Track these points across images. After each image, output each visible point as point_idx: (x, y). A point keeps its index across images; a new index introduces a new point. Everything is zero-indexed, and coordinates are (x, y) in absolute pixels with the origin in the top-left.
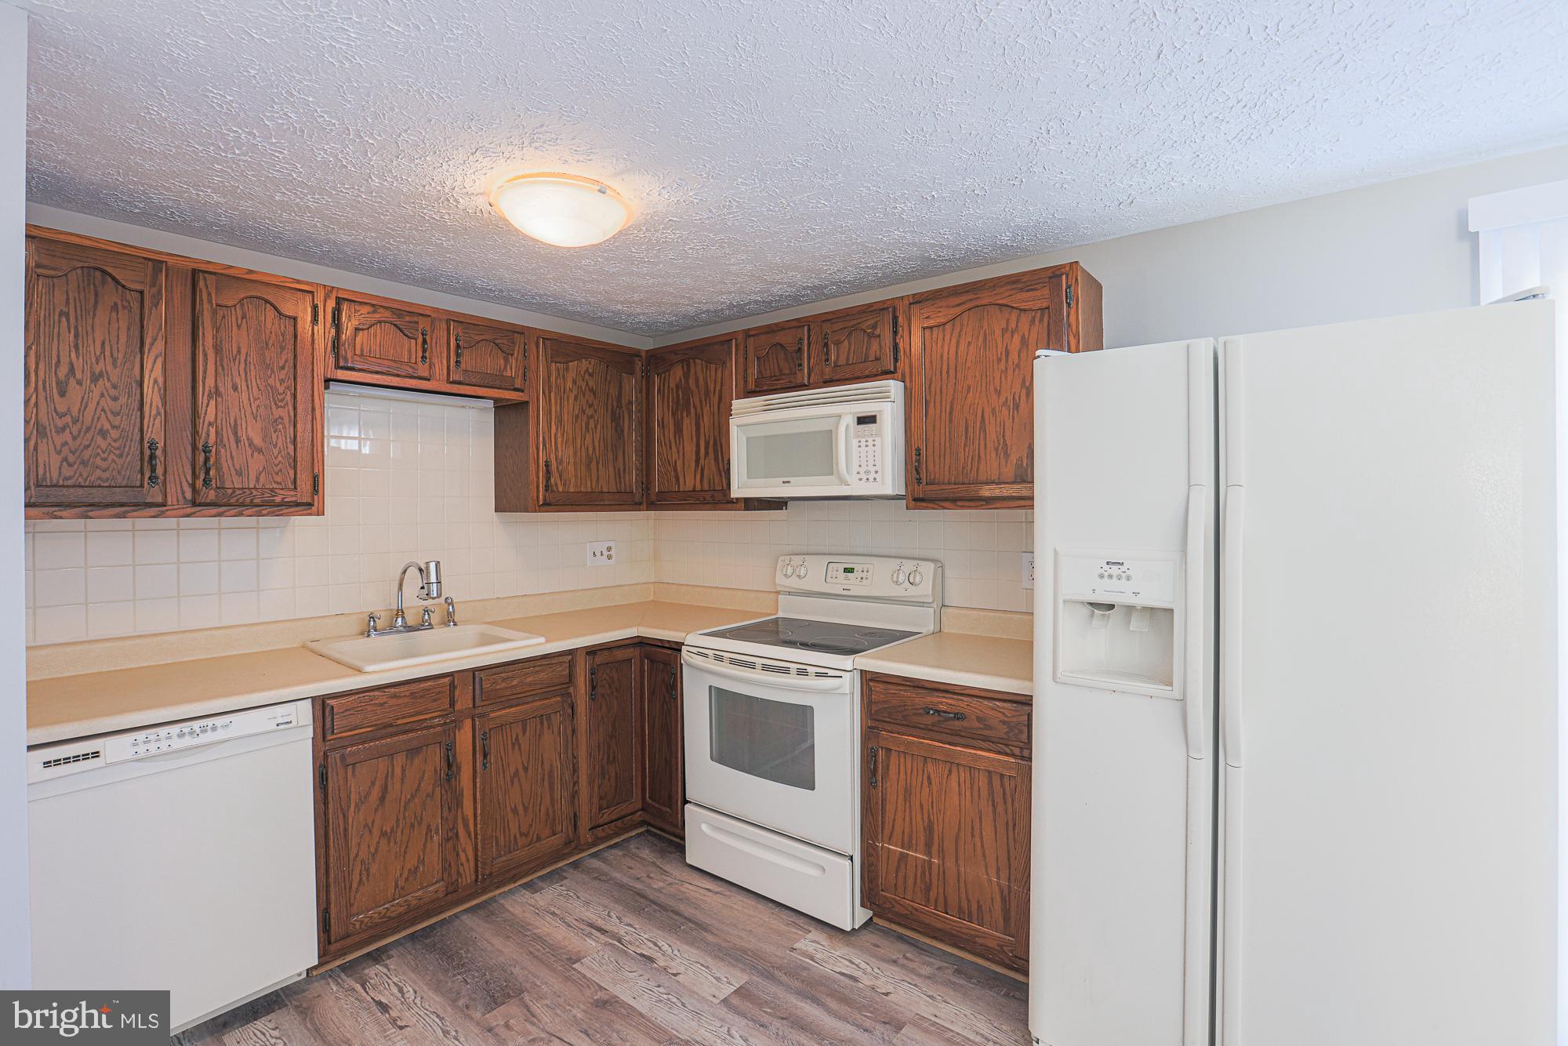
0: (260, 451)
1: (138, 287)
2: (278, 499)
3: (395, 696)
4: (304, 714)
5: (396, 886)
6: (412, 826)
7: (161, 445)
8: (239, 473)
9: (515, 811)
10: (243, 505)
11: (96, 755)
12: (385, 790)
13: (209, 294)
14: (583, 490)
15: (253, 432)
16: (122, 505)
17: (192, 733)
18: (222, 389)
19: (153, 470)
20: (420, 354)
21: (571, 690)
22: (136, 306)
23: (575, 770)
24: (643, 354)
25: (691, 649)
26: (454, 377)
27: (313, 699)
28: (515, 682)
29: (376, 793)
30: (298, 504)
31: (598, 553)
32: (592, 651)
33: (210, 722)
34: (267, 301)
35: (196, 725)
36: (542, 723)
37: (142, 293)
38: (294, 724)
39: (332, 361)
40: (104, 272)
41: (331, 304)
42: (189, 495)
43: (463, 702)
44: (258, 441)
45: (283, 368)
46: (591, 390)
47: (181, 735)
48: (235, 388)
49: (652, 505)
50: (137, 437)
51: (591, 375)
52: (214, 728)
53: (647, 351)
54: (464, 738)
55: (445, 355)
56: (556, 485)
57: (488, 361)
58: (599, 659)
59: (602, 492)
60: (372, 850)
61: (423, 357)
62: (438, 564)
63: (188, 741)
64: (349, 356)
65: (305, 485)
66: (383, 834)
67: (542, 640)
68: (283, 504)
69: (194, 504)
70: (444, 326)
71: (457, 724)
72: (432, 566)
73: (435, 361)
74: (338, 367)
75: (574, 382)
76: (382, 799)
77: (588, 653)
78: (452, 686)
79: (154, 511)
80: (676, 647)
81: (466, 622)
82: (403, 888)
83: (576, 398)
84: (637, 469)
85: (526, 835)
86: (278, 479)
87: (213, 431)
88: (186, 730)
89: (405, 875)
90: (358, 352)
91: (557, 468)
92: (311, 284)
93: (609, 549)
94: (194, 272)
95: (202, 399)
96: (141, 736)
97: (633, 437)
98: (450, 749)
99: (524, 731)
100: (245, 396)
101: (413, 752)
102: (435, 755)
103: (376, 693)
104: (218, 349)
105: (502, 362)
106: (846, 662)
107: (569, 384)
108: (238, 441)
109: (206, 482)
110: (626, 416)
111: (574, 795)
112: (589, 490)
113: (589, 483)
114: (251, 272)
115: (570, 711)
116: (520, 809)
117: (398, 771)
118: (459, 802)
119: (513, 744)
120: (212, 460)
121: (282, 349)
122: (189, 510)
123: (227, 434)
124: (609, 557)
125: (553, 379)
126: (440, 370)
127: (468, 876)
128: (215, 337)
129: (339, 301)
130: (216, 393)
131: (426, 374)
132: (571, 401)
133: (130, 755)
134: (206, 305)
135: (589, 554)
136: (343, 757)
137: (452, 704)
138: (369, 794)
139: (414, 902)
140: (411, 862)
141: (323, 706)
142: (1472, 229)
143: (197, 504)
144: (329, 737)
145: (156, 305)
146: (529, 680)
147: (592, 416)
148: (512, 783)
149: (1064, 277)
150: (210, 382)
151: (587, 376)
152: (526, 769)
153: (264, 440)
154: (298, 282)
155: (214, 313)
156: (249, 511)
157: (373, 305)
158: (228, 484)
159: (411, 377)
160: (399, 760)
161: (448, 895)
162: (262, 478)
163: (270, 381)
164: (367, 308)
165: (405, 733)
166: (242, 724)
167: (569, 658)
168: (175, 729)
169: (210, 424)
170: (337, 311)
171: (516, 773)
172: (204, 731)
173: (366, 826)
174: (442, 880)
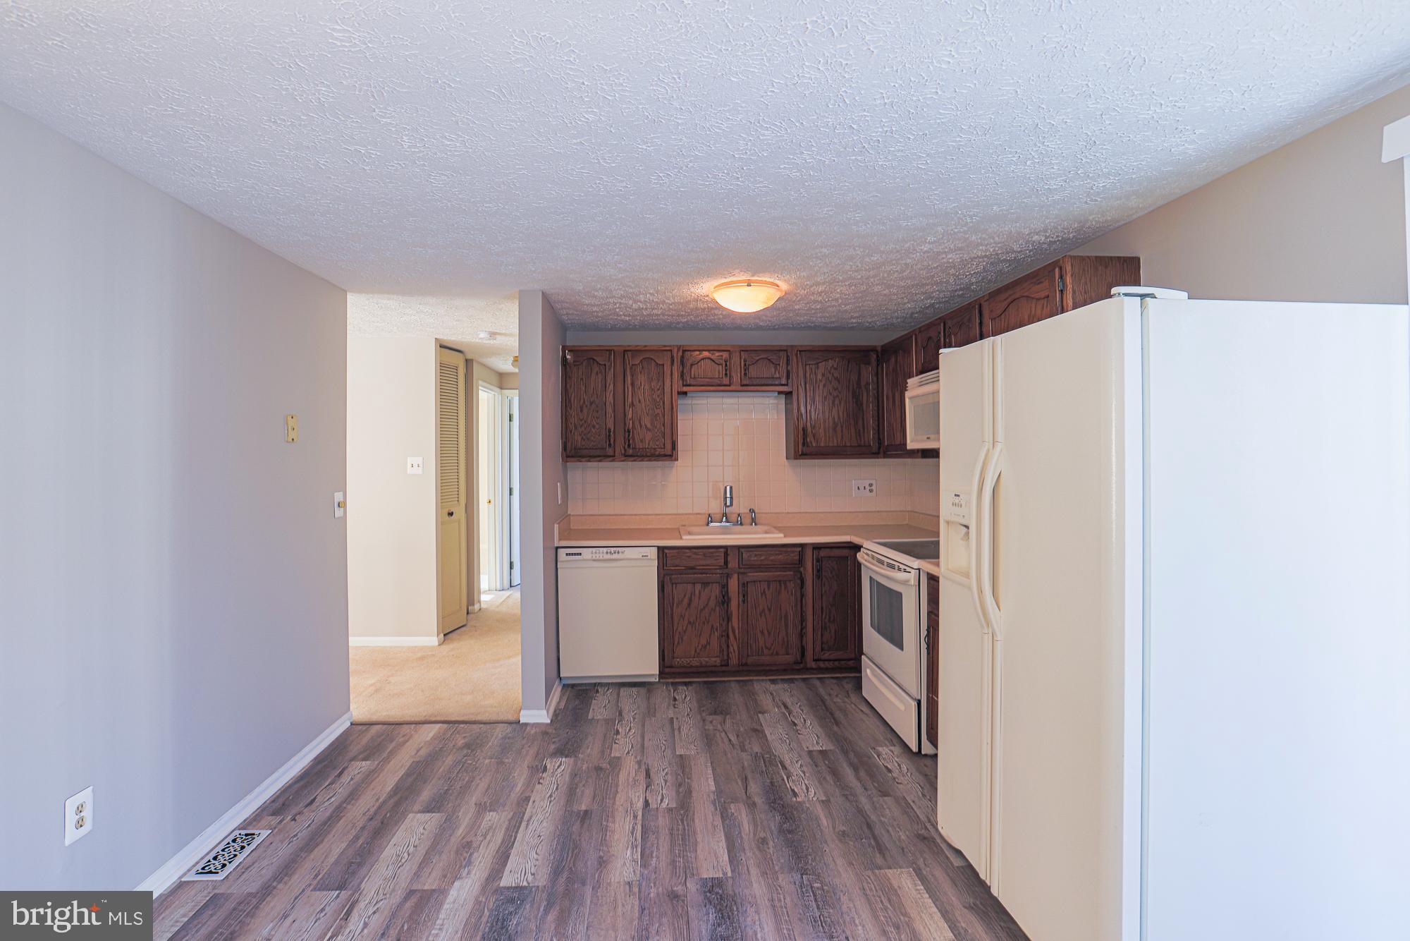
0: (649, 430)
1: (604, 363)
2: (657, 453)
3: (695, 554)
4: (653, 553)
5: (696, 651)
6: (704, 623)
7: (612, 430)
8: (642, 441)
9: (762, 632)
10: (643, 456)
11: (580, 554)
12: (690, 600)
13: (630, 360)
14: (831, 445)
15: (647, 421)
16: (599, 456)
17: (610, 552)
18: (635, 403)
19: (610, 441)
20: (724, 372)
21: (802, 569)
22: (603, 371)
23: (803, 620)
24: (879, 349)
25: (866, 551)
26: (745, 382)
27: (659, 548)
28: (763, 558)
29: (686, 601)
30: (665, 456)
31: (861, 488)
32: (817, 547)
33: (618, 549)
34: (652, 359)
35: (612, 549)
36: (781, 586)
37: (605, 365)
38: (649, 557)
39: (681, 382)
40: (594, 359)
41: (680, 354)
42: (623, 452)
43: (733, 563)
44: (649, 426)
45: (659, 390)
46: (836, 379)
47: (607, 553)
48: (640, 401)
49: (886, 456)
50: (604, 427)
51: (836, 369)
52: (618, 553)
53: (882, 346)
54: (733, 584)
55: (739, 370)
56: (811, 443)
57: (765, 371)
58: (823, 553)
59: (845, 446)
60: (684, 628)
61: (726, 374)
62: (731, 488)
63: (609, 556)
64: (688, 378)
65: (669, 446)
66: (689, 623)
67: (782, 535)
68: (659, 456)
69: (626, 456)
70: (738, 354)
71: (728, 576)
72: (728, 488)
73: (733, 374)
74: (684, 386)
75: (823, 375)
76: (689, 605)
77: (814, 548)
78: (726, 554)
79: (611, 459)
80: (858, 548)
81: (762, 524)
82: (699, 654)
83: (824, 386)
84: (874, 429)
85: (770, 649)
86: (657, 443)
87: (631, 422)
88: (609, 551)
89: (700, 647)
90: (692, 376)
91: (812, 432)
92: (670, 346)
93: (871, 485)
94: (625, 351)
95: (627, 408)
96: (594, 550)
97: (870, 409)
98: (725, 587)
99: (769, 588)
100: (643, 405)
101: (705, 584)
102: (715, 590)
103: (687, 551)
104: (633, 384)
105: (773, 370)
106: (916, 563)
107: (819, 377)
108: (641, 426)
109: (629, 446)
110: (865, 394)
111: (802, 636)
112: (835, 444)
113: (835, 441)
114: (646, 346)
115: (799, 582)
116: (766, 632)
117: (697, 592)
118: (729, 619)
119: (762, 595)
120: (631, 436)
121: (658, 380)
122: (623, 459)
123: (637, 423)
124: (871, 491)
125: (808, 375)
126: (736, 378)
127: (734, 660)
128: (632, 380)
129: (684, 351)
130: (633, 404)
131: (728, 383)
132: (821, 387)
133: (590, 557)
134: (628, 366)
135: (854, 488)
136: (670, 579)
137: (726, 563)
138: (682, 601)
140: (703, 642)
144: (665, 568)
145: (610, 369)
146: (771, 558)
147: (837, 396)
148: (761, 616)
149: (1057, 270)
150: (630, 400)
151: (832, 370)
152: (770, 610)
153: (651, 424)
154: (665, 346)
155: (631, 368)
156: (646, 459)
157: (699, 351)
158: (637, 447)
159: (721, 386)
160: (698, 587)
161: (722, 666)
162: (651, 443)
163: (654, 396)
164: (698, 353)
165: (701, 574)
166: (629, 553)
167: (800, 549)
168: (605, 550)
169: (630, 420)
170: (682, 357)
171: (764, 610)
172: (615, 553)
173: (681, 616)
174: (719, 657)
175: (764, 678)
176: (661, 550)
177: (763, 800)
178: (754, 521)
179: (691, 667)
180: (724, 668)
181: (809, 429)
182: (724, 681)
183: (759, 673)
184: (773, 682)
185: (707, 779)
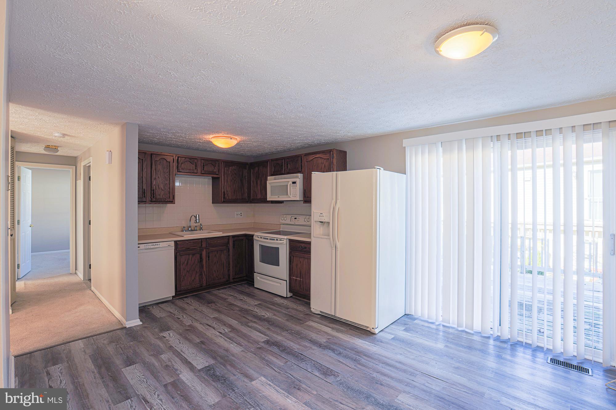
0: (163, 190)
1: (142, 158)
2: (166, 200)
3: (190, 242)
4: (173, 244)
5: (190, 283)
6: (193, 271)
7: (145, 189)
8: (159, 195)
9: (215, 271)
11: (139, 247)
12: (188, 262)
13: (154, 159)
14: (233, 198)
15: (162, 186)
17: (154, 245)
18: (156, 178)
19: (144, 195)
20: (195, 168)
21: (228, 245)
22: (141, 162)
23: (229, 264)
24: (249, 164)
25: (256, 236)
26: (203, 172)
27: (174, 241)
28: (215, 242)
29: (186, 262)
30: (170, 202)
31: (238, 215)
32: (234, 236)
33: (157, 243)
34: (164, 159)
35: (154, 244)
36: (221, 252)
37: (142, 159)
38: (171, 245)
39: (177, 170)
41: (177, 158)
42: (150, 200)
43: (204, 245)
44: (163, 188)
45: (167, 173)
46: (235, 174)
47: (152, 245)
48: (158, 177)
49: (251, 202)
50: (142, 188)
51: (235, 170)
52: (157, 245)
53: (250, 163)
54: (204, 253)
55: (201, 168)
56: (226, 197)
57: (209, 168)
58: (235, 239)
59: (238, 199)
60: (185, 274)
61: (196, 168)
62: (199, 215)
63: (153, 247)
64: (180, 169)
65: (171, 198)
66: (187, 271)
67: (222, 233)
68: (167, 202)
69: (151, 201)
70: (200, 161)
71: (202, 250)
73: (198, 169)
74: (178, 172)
75: (231, 172)
76: (187, 264)
77: (233, 237)
78: (202, 242)
79: (144, 203)
80: (252, 236)
81: (205, 230)
82: (191, 284)
83: (231, 176)
84: (247, 193)
85: (218, 277)
86: (166, 196)
87: (155, 186)
88: (153, 245)
89: (191, 281)
90: (182, 168)
91: (227, 193)
93: (241, 213)
94: (151, 154)
95: (153, 180)
96: (146, 245)
97: (246, 185)
98: (201, 255)
99: (217, 253)
100: (160, 179)
101: (193, 255)
102: (198, 256)
103: (186, 241)
104: (155, 169)
105: (213, 168)
106: (286, 237)
107: (230, 172)
108: (159, 188)
109: (153, 197)
110: (244, 181)
111: (229, 270)
112: (234, 198)
113: (234, 197)
114: (162, 153)
115: (228, 250)
116: (216, 271)
117: (190, 258)
118: (203, 267)
119: (215, 257)
120: (154, 192)
121: (167, 169)
122: (150, 203)
123: (157, 187)
124: (241, 216)
125: (226, 171)
126: (199, 171)
127: (205, 284)
128: (155, 167)
129: (178, 157)
131: (196, 172)
132: (230, 176)
133: (144, 248)
134: (153, 161)
135: (236, 215)
136: (180, 254)
137: (202, 245)
138: (184, 263)
139: (193, 287)
140: (193, 278)
142: (404, 146)
143: (152, 202)
144: (177, 249)
145: (145, 162)
146: (219, 242)
147: (235, 180)
148: (214, 265)
150: (154, 176)
151: (234, 170)
152: (218, 262)
153: (164, 188)
154: (170, 154)
155: (155, 162)
156: (161, 203)
157: (185, 158)
158: (157, 197)
159: (193, 173)
160: (191, 256)
161: (200, 287)
162: (163, 196)
163: (165, 176)
164: (184, 158)
165: (192, 250)
166: (161, 245)
167: (228, 238)
168: (151, 244)
169: (154, 185)
170: (178, 159)
171: (215, 262)
172: (156, 245)
173: (184, 269)
174: (199, 283)
176: (176, 242)
178: (201, 229)
179: (189, 290)
180: (201, 288)
182: (199, 293)
183: (214, 287)
184: (219, 290)
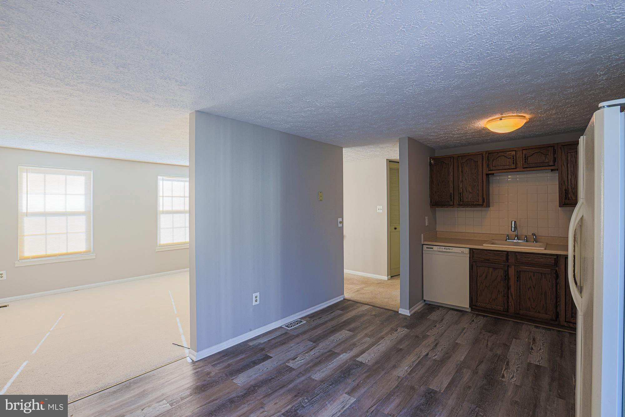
0: (471, 193)
1: (448, 163)
2: (475, 204)
3: (489, 253)
4: (467, 251)
5: (489, 301)
6: (494, 288)
7: (452, 193)
8: (467, 198)
9: (529, 299)
10: (467, 205)
11: (432, 248)
12: (487, 275)
13: (460, 161)
15: (469, 189)
16: (447, 205)
17: (446, 249)
19: (451, 198)
20: (512, 162)
21: (557, 268)
22: (448, 167)
23: (558, 297)
26: (525, 166)
27: (470, 249)
28: (530, 259)
29: (484, 276)
30: (479, 205)
33: (449, 248)
34: (472, 159)
35: (447, 248)
36: (542, 275)
37: (449, 164)
38: (465, 253)
39: (487, 169)
40: (443, 162)
41: (487, 155)
42: (458, 203)
43: (511, 260)
44: (471, 191)
45: (475, 173)
47: (444, 249)
48: (466, 180)
50: (449, 192)
52: (450, 249)
54: (512, 271)
55: (522, 160)
57: (539, 159)
60: (483, 289)
62: (515, 222)
63: (445, 250)
64: (491, 167)
65: (481, 200)
66: (486, 286)
68: (476, 205)
69: (459, 205)
70: (521, 152)
71: (509, 266)
72: (513, 222)
74: (489, 171)
76: (486, 278)
77: (566, 258)
78: (508, 255)
79: (451, 206)
81: (540, 242)
82: (491, 302)
85: (534, 309)
86: (474, 199)
87: (461, 189)
89: (492, 299)
90: (494, 165)
92: (482, 152)
94: (458, 156)
95: (460, 183)
96: (439, 247)
98: (507, 271)
99: (534, 276)
100: (468, 181)
101: (495, 269)
102: (501, 272)
103: (486, 251)
104: (462, 172)
105: (544, 158)
108: (466, 191)
109: (460, 200)
114: (469, 153)
115: (555, 276)
116: (532, 299)
117: (490, 272)
118: (509, 288)
119: (529, 279)
120: (461, 196)
121: (475, 169)
123: (464, 190)
126: (520, 163)
127: (512, 310)
128: (462, 170)
129: (489, 154)
130: (462, 181)
131: (515, 167)
133: (437, 250)
134: (460, 163)
136: (476, 264)
137: (507, 259)
138: (482, 275)
139: (493, 308)
140: (494, 297)
141: (472, 251)
143: (460, 205)
144: (473, 258)
145: (451, 166)
146: (535, 260)
148: (529, 290)
150: (461, 179)
152: (534, 288)
154: (479, 152)
156: (469, 207)
157: (497, 152)
158: (465, 201)
159: (510, 169)
160: (491, 270)
161: (503, 311)
162: (472, 199)
163: (473, 177)
164: (496, 154)
165: (492, 263)
166: (455, 250)
167: (556, 257)
168: (444, 247)
169: (461, 188)
170: (488, 157)
171: (530, 287)
172: (448, 249)
173: (482, 282)
174: (502, 307)
175: (532, 324)
177: (483, 373)
178: (536, 241)
179: (487, 308)
180: (506, 313)
181: (570, 190)
182: (506, 320)
183: (528, 320)
184: (537, 327)
185: (462, 355)
